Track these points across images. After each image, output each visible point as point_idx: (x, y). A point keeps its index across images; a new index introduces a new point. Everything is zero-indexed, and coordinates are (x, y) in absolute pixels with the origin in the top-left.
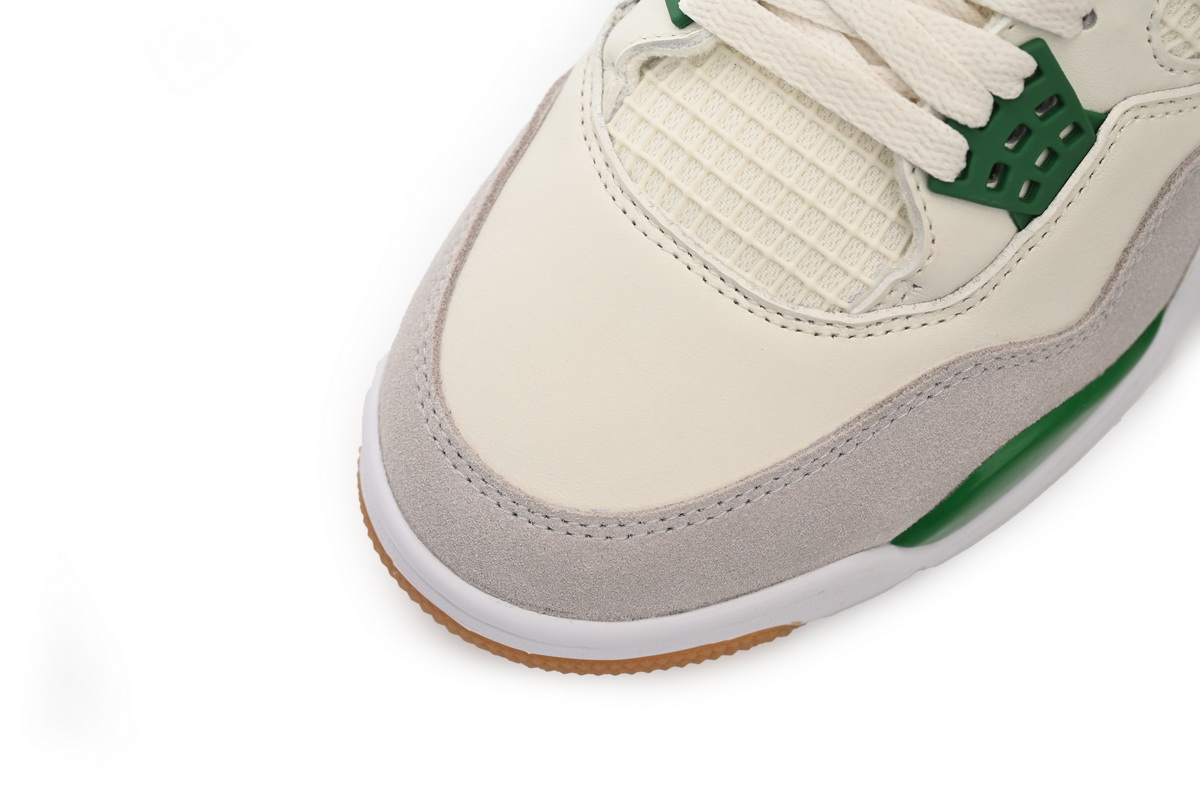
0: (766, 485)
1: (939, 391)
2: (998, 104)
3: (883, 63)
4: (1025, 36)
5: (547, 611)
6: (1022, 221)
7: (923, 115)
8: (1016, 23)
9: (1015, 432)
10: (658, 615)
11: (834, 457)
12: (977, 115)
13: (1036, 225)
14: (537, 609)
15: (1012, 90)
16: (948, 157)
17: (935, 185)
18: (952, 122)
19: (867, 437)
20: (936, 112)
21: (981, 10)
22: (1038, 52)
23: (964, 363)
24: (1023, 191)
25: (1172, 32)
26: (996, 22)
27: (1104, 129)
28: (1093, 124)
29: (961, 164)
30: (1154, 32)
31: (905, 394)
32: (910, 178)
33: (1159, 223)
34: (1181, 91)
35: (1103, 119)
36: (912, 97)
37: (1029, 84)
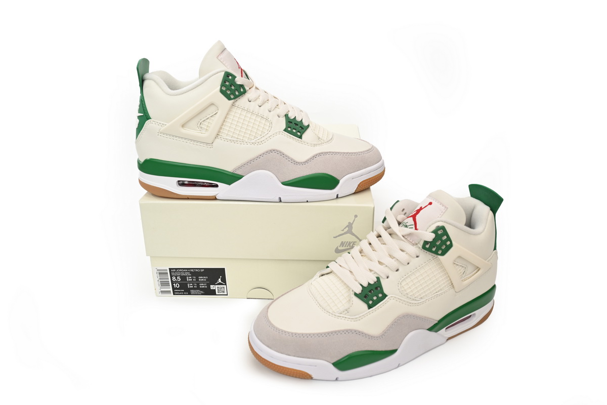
0: (312, 335)
1: (347, 333)
2: (369, 284)
3: (353, 275)
4: (377, 276)
5: (268, 346)
6: (370, 307)
7: (357, 283)
8: (375, 273)
9: (360, 350)
10: (286, 354)
11: (325, 336)
12: (365, 285)
13: (371, 309)
14: (266, 345)
15: (372, 283)
16: (359, 290)
17: (356, 294)
18: (361, 285)
19: (332, 335)
20: (359, 283)
21: (371, 270)
22: (378, 278)
23: (353, 330)
24: (371, 302)
25: (403, 287)
26: (373, 272)
27: (387, 298)
28: (385, 296)
29: (360, 292)
30: (399, 285)
31: (341, 330)
32: (352, 292)
33: (396, 324)
34: (403, 299)
35: (387, 296)
36: (356, 280)
37: (375, 282)
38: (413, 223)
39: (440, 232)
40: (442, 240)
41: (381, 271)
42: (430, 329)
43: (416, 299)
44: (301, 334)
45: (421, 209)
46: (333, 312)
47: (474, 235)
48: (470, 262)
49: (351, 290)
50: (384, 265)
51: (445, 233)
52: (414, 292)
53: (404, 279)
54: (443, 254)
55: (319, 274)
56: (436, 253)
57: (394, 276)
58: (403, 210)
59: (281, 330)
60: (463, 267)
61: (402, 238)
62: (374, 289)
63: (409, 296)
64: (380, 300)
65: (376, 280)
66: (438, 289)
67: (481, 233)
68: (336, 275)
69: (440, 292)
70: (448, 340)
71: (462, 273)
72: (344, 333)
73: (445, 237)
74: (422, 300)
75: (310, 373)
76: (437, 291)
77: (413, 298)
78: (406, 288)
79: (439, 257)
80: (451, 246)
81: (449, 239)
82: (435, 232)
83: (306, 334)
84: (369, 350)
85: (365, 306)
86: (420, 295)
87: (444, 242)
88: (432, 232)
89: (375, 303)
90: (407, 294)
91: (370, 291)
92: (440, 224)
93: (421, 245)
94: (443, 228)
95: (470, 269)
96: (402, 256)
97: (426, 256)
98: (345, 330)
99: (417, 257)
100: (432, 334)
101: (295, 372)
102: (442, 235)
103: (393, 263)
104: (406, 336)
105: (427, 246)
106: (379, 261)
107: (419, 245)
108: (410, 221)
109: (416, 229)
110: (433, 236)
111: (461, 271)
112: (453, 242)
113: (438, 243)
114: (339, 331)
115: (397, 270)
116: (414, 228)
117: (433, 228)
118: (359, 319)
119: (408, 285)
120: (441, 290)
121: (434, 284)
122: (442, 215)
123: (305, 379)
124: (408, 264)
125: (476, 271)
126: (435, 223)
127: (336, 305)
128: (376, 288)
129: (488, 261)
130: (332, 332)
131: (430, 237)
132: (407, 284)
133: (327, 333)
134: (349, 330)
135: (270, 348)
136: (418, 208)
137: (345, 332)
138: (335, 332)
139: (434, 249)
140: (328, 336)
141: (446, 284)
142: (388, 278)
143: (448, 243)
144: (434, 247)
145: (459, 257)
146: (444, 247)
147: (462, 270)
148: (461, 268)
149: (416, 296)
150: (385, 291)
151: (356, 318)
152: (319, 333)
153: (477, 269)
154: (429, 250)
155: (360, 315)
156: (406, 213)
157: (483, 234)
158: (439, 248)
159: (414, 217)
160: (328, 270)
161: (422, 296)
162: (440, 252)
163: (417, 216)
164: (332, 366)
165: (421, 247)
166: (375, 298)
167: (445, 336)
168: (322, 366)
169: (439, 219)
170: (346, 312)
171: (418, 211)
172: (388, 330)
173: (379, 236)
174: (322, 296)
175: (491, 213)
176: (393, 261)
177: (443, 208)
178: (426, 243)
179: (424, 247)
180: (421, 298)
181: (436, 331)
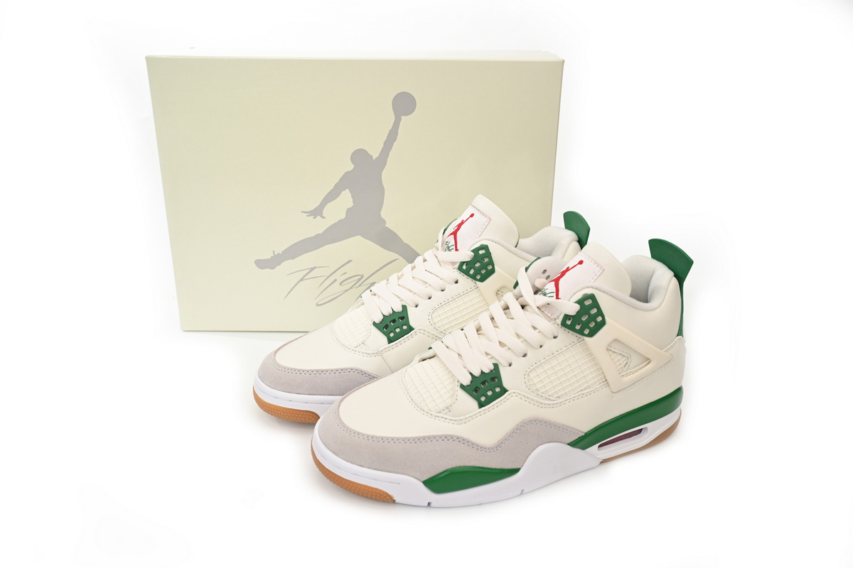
2: (482, 372)
3: (462, 359)
4: (495, 362)
5: (334, 453)
6: (481, 405)
7: (465, 371)
8: (493, 358)
10: (358, 465)
12: (477, 373)
13: (483, 408)
14: (331, 451)
15: (486, 371)
16: (467, 380)
17: (462, 386)
18: (471, 374)
19: (424, 442)
20: (468, 371)
21: (487, 354)
22: (496, 366)
23: (455, 436)
24: (483, 399)
25: (531, 379)
26: (489, 357)
27: (507, 393)
28: (504, 391)
29: (469, 383)
30: (526, 377)
31: (438, 436)
32: (457, 384)
33: (518, 431)
34: (531, 397)
35: (507, 391)
36: (465, 367)
37: (491, 371)
38: (554, 290)
39: (588, 303)
40: (589, 315)
41: (502, 356)
42: (573, 444)
43: (551, 398)
44: (380, 437)
45: (568, 269)
46: (429, 410)
47: (644, 310)
48: (635, 351)
49: (456, 381)
50: (505, 348)
51: (595, 304)
52: (548, 388)
53: (534, 369)
54: (591, 335)
55: (417, 358)
56: (581, 332)
57: (519, 362)
58: (545, 271)
59: (353, 430)
60: (624, 356)
61: (537, 310)
62: (489, 380)
63: (539, 393)
64: (496, 396)
65: (492, 367)
66: (585, 386)
67: (656, 309)
68: (440, 360)
69: (587, 391)
70: (601, 462)
71: (623, 365)
72: (441, 440)
73: (594, 311)
74: (559, 401)
75: (390, 493)
76: (583, 388)
77: (547, 396)
78: (535, 381)
79: (586, 338)
80: (603, 323)
81: (600, 313)
82: (580, 302)
83: (388, 439)
84: (477, 465)
85: (474, 404)
86: (556, 392)
87: (593, 318)
88: (575, 303)
89: (490, 400)
90: (537, 390)
91: (483, 383)
92: (589, 291)
93: (559, 321)
94: (592, 297)
95: (635, 360)
96: (534, 337)
97: (567, 337)
98: (443, 436)
99: (555, 337)
100: (577, 452)
101: (370, 490)
102: (591, 307)
103: (520, 346)
104: (533, 451)
105: (569, 322)
106: (500, 342)
107: (557, 320)
108: (551, 287)
109: (557, 298)
110: (577, 307)
111: (621, 362)
112: (606, 318)
113: (584, 319)
114: (434, 437)
115: (525, 356)
116: (555, 297)
117: (579, 296)
118: (465, 421)
119: (540, 377)
120: (589, 387)
121: (578, 378)
122: (596, 280)
123: (384, 501)
124: (541, 346)
125: (645, 364)
126: (582, 289)
127: (434, 400)
128: (493, 379)
129: (667, 351)
130: (424, 438)
131: (573, 309)
132: (538, 375)
133: (417, 438)
134: (449, 435)
135: (337, 455)
136: (565, 269)
137: (443, 438)
138: (429, 437)
139: (578, 327)
140: (418, 443)
141: (596, 380)
142: (510, 365)
143: (599, 319)
144: (579, 324)
145: (616, 340)
146: (592, 325)
147: (623, 361)
148: (620, 357)
149: (550, 394)
150: (505, 385)
151: (461, 420)
152: (406, 438)
153: (648, 362)
154: (572, 328)
155: (466, 416)
156: (549, 277)
157: (657, 310)
158: (585, 325)
159: (557, 281)
160: (430, 353)
161: (559, 394)
162: (587, 332)
163: (561, 279)
164: (422, 484)
165: (560, 323)
166: (490, 393)
167: (599, 457)
168: (408, 486)
169: (588, 284)
170: (447, 410)
171: (563, 273)
172: (505, 440)
173: (507, 308)
174: (416, 388)
175: (675, 281)
176: (519, 341)
177: (598, 268)
178: (567, 317)
179: (564, 324)
180: (559, 397)
181: (584, 448)
